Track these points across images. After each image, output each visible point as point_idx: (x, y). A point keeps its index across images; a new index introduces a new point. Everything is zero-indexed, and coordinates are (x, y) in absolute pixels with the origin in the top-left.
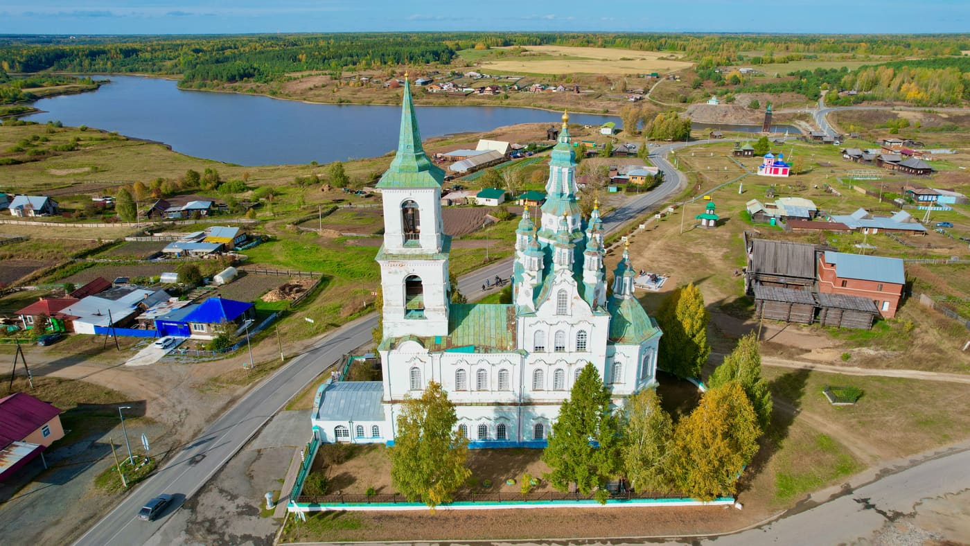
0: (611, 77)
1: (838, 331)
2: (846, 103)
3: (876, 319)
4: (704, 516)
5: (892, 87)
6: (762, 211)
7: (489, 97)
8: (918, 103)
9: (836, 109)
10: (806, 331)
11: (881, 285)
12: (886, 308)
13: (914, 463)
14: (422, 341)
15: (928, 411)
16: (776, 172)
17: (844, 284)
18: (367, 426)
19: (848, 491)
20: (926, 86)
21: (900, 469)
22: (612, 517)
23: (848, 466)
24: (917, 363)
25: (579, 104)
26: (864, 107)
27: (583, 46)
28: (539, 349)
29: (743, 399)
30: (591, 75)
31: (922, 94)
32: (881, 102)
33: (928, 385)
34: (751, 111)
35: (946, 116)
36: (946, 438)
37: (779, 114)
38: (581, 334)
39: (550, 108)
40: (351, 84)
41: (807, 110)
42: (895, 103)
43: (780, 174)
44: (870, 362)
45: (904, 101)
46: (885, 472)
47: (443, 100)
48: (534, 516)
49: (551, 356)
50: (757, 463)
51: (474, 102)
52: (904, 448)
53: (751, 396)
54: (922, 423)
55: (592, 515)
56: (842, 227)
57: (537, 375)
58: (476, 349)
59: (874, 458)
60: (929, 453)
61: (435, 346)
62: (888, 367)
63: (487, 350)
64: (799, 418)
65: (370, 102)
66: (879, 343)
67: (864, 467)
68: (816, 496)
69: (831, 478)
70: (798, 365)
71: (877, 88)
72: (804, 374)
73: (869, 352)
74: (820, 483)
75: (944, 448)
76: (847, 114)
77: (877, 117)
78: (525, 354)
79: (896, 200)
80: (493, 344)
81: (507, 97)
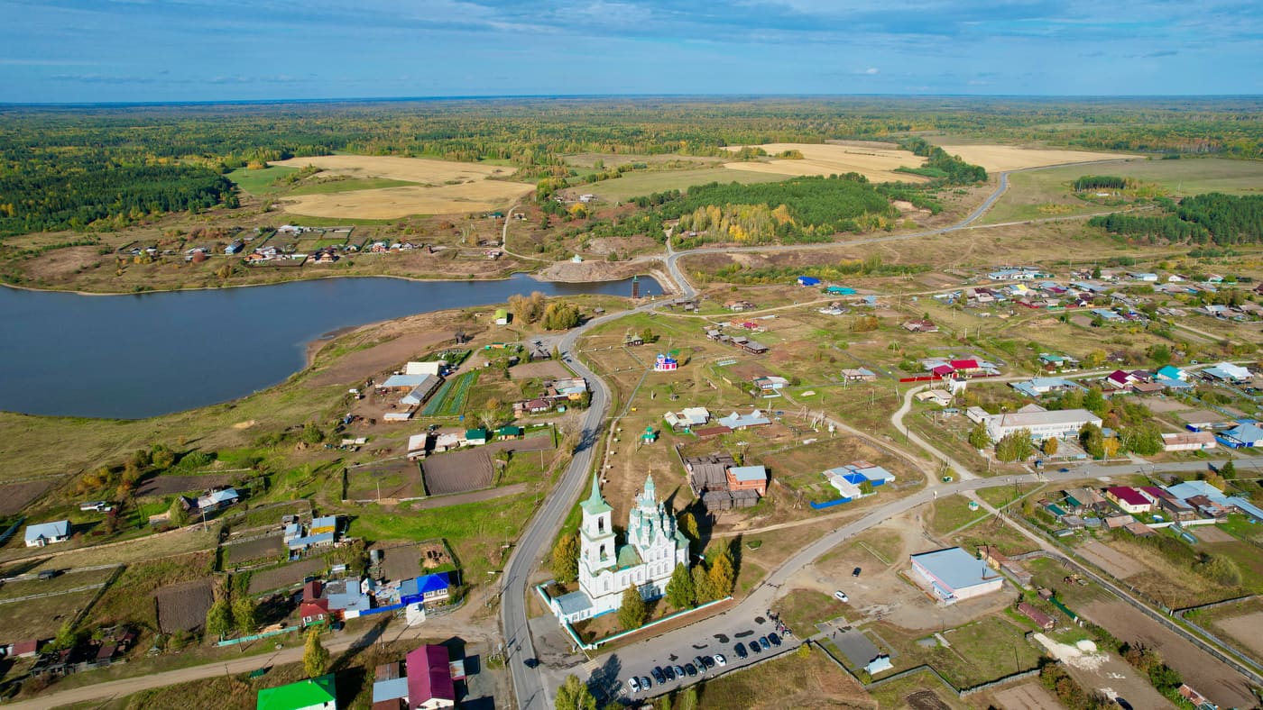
0: (454, 221)
1: (743, 510)
2: (689, 247)
3: (759, 498)
4: (723, 605)
5: (722, 229)
6: (678, 423)
7: (330, 266)
8: (745, 244)
9: (683, 253)
10: (730, 513)
11: (757, 482)
12: (761, 491)
13: (782, 566)
14: (608, 569)
15: (784, 543)
16: (668, 367)
17: (741, 483)
18: (585, 611)
19: (764, 583)
20: (748, 227)
21: (779, 569)
22: (694, 614)
23: (762, 574)
24: (778, 521)
25: (438, 268)
26: (705, 250)
27: (385, 154)
28: (651, 561)
29: (726, 559)
30: (430, 218)
31: (746, 234)
32: (716, 245)
33: (783, 530)
34: (612, 264)
35: (766, 257)
36: (791, 553)
37: (636, 265)
38: (666, 551)
39: (409, 275)
40: (137, 261)
41: (659, 257)
42: (728, 244)
43: (671, 369)
44: (760, 525)
45: (734, 241)
46: (774, 572)
47: (275, 276)
48: (669, 622)
49: (656, 561)
50: (734, 581)
51: (315, 275)
52: (778, 561)
53: (727, 557)
54: (783, 549)
55: (688, 616)
56: (727, 429)
57: (651, 570)
58: (629, 567)
59: (770, 568)
60: (786, 560)
61: (615, 569)
62: (768, 525)
63: (633, 566)
64: (743, 560)
65: (181, 287)
66: (763, 513)
67: (767, 572)
68: (755, 588)
69: (758, 579)
70: (735, 534)
71: (710, 228)
72: (739, 538)
73: (759, 518)
74: (755, 583)
75: (790, 557)
76: (692, 259)
77: (717, 261)
78: (647, 563)
79: (751, 392)
80: (634, 563)
81: (352, 264)
